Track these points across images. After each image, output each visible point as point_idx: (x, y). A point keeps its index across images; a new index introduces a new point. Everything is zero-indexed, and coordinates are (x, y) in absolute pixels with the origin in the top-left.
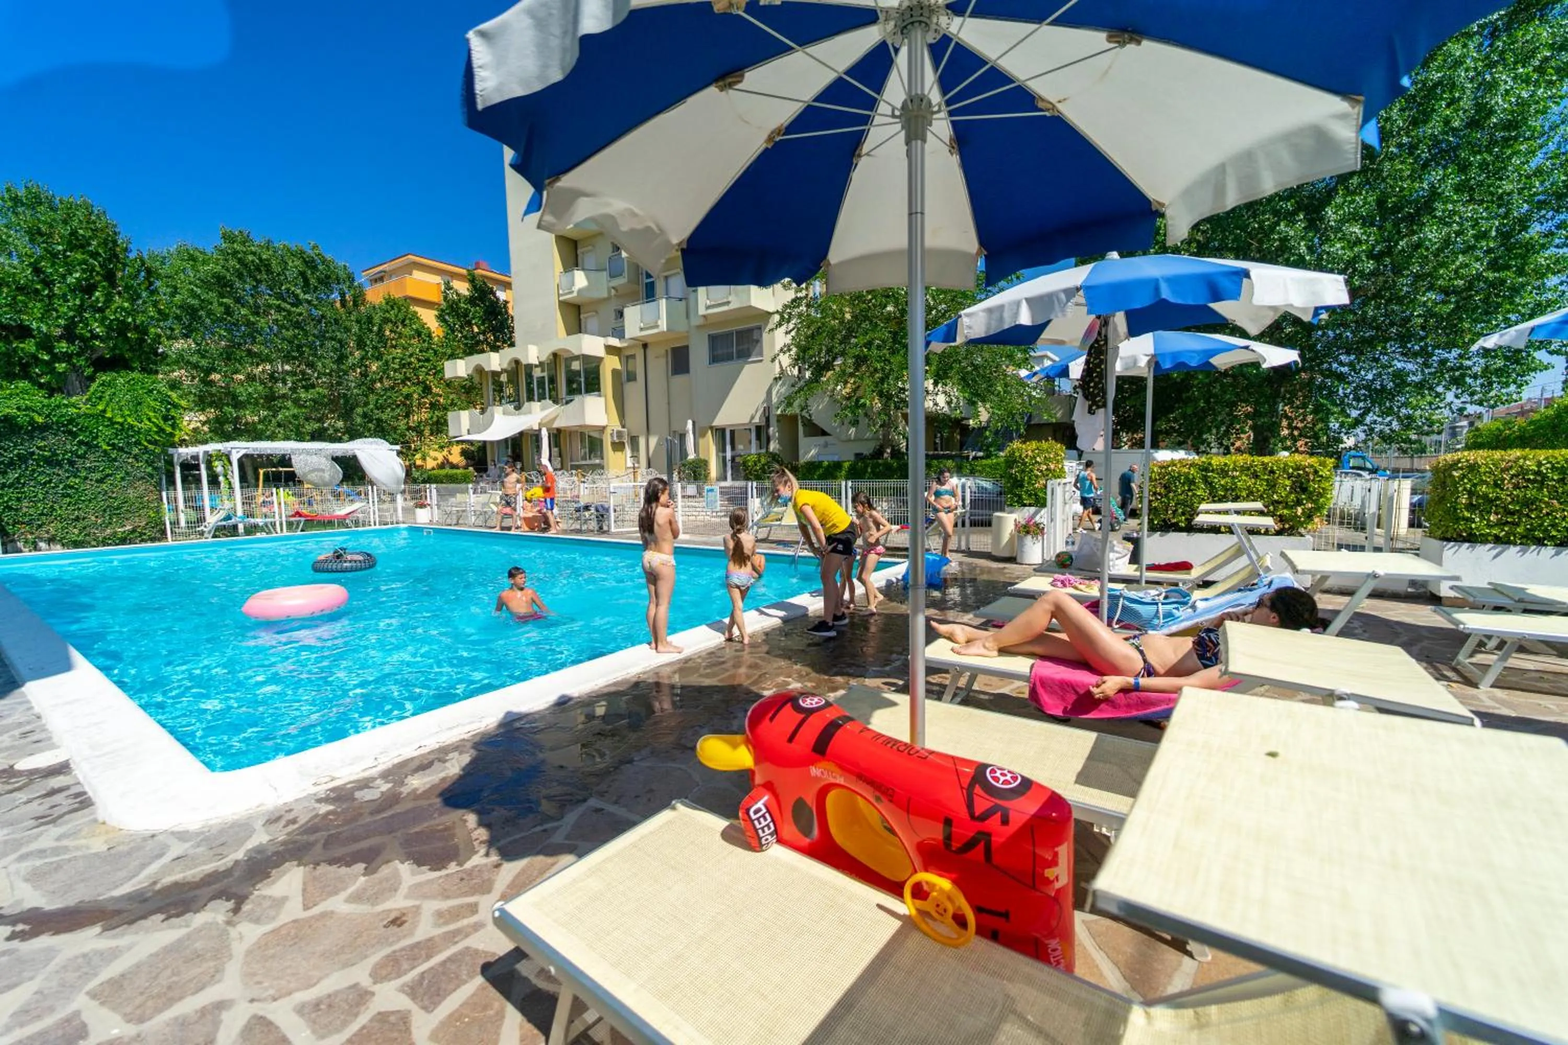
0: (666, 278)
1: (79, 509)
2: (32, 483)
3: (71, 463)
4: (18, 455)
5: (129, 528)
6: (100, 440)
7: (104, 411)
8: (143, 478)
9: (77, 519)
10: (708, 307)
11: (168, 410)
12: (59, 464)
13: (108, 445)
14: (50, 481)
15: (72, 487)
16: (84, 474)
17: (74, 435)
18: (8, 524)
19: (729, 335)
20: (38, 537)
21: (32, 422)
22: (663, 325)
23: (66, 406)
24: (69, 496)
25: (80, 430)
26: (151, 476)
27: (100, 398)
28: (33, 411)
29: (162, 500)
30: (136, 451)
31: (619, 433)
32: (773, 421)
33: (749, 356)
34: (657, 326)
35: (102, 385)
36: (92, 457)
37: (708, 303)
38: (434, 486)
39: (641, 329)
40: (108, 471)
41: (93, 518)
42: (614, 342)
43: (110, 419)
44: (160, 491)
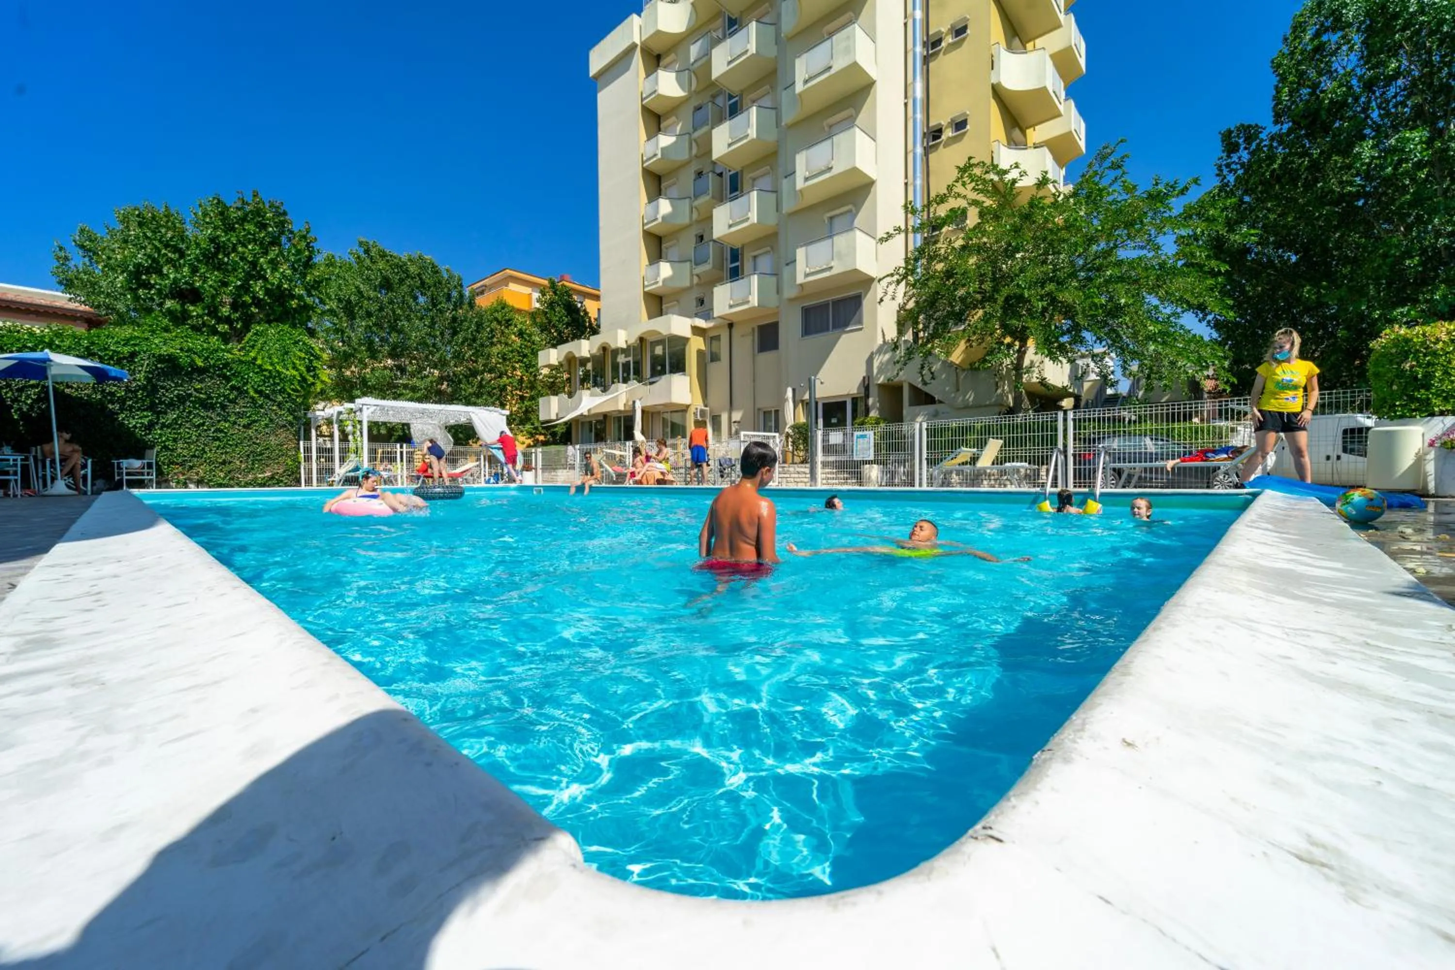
0: (755, 257)
1: (226, 453)
2: (188, 425)
3: (223, 407)
4: (178, 396)
5: (268, 474)
6: (249, 386)
7: (255, 359)
8: (284, 426)
9: (224, 463)
10: (807, 275)
11: (311, 361)
12: (212, 407)
13: (256, 391)
14: (203, 424)
15: (221, 431)
16: (233, 419)
17: (228, 379)
18: (164, 463)
19: (824, 307)
20: (189, 479)
21: (192, 364)
22: (754, 301)
23: (223, 350)
24: (218, 439)
25: (233, 375)
26: (291, 424)
27: (253, 347)
28: (195, 353)
29: (299, 449)
30: (280, 398)
31: (702, 411)
32: (874, 391)
33: (847, 325)
34: (748, 302)
35: (256, 334)
36: (241, 403)
37: (808, 270)
38: (539, 450)
39: (731, 307)
40: (255, 418)
41: (238, 463)
42: (701, 323)
43: (260, 366)
44: (299, 440)
